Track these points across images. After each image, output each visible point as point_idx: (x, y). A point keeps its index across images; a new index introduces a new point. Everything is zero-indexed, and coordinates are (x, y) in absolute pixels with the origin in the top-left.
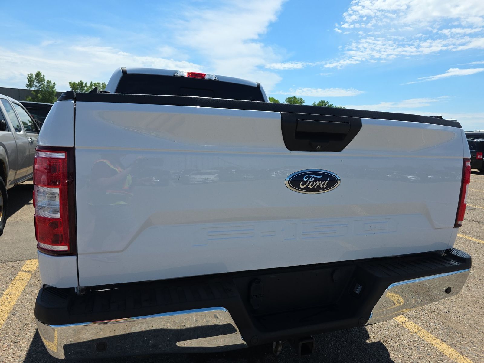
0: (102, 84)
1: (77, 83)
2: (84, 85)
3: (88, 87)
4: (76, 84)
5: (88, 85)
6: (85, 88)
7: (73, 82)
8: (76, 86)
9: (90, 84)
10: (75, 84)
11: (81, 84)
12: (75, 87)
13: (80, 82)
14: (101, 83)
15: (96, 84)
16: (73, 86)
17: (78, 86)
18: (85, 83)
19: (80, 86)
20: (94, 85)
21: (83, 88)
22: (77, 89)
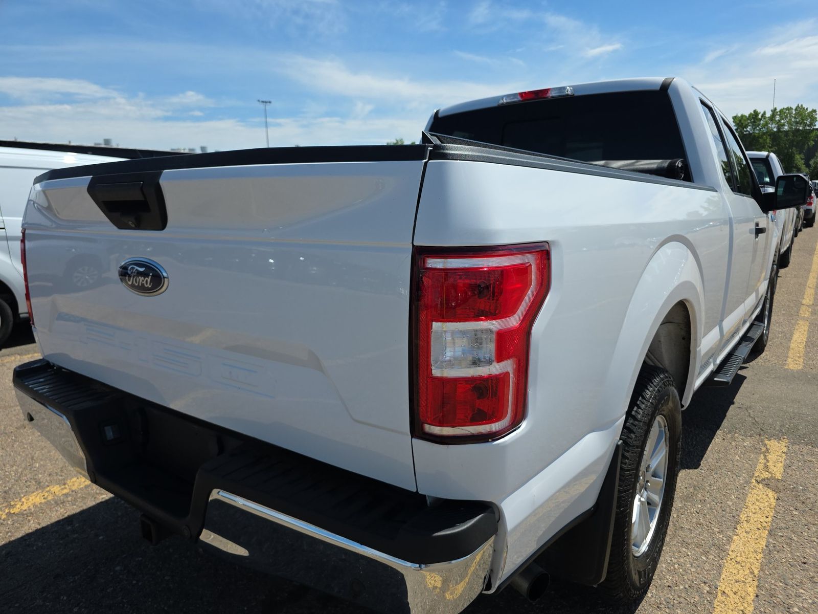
0: (796, 110)
1: (747, 116)
2: (760, 117)
3: (767, 119)
4: (744, 118)
5: (768, 115)
6: (762, 122)
7: (739, 115)
8: (745, 121)
9: (771, 113)
10: (742, 119)
11: (754, 116)
12: (742, 124)
13: (753, 113)
14: (794, 108)
15: (784, 111)
16: (738, 122)
17: (749, 121)
18: (762, 113)
19: (752, 120)
20: (779, 113)
21: (758, 123)
22: (746, 127)
